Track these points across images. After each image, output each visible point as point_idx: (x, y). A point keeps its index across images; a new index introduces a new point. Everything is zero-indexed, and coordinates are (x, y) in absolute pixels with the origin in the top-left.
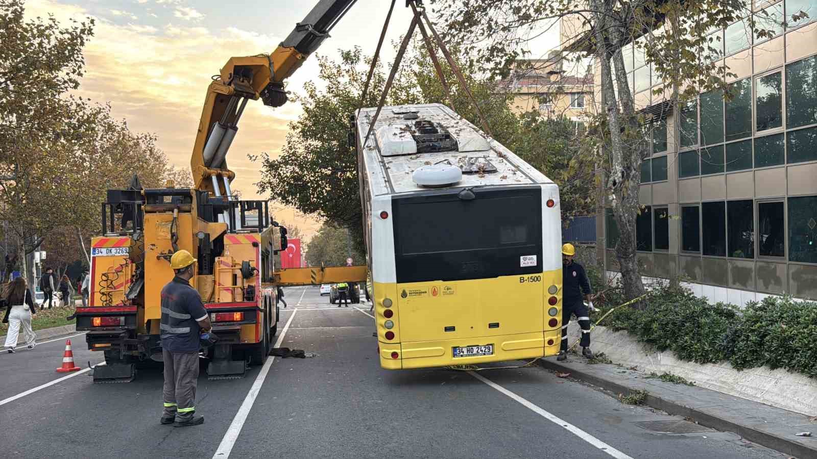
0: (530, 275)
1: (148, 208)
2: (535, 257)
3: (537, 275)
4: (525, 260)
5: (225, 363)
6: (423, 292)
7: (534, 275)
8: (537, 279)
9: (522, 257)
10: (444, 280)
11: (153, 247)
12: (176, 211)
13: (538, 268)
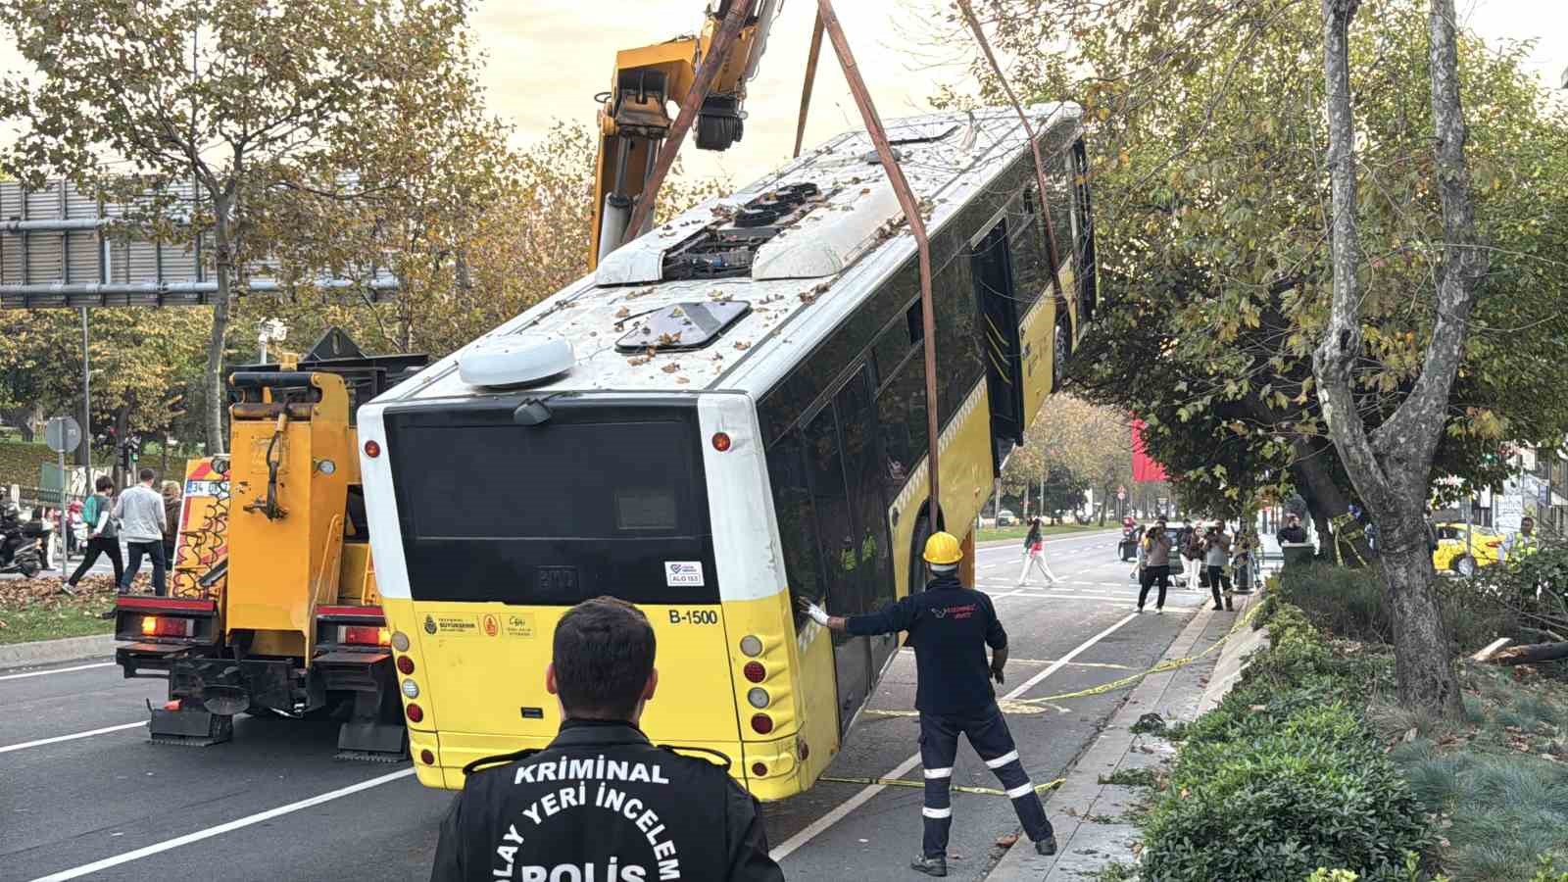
0: (692, 608)
1: (239, 411)
2: (697, 566)
3: (708, 608)
4: (676, 570)
5: (369, 728)
6: (468, 626)
7: (701, 608)
8: (709, 617)
9: (668, 564)
10: (508, 602)
11: (244, 489)
12: (282, 417)
13: (709, 593)
